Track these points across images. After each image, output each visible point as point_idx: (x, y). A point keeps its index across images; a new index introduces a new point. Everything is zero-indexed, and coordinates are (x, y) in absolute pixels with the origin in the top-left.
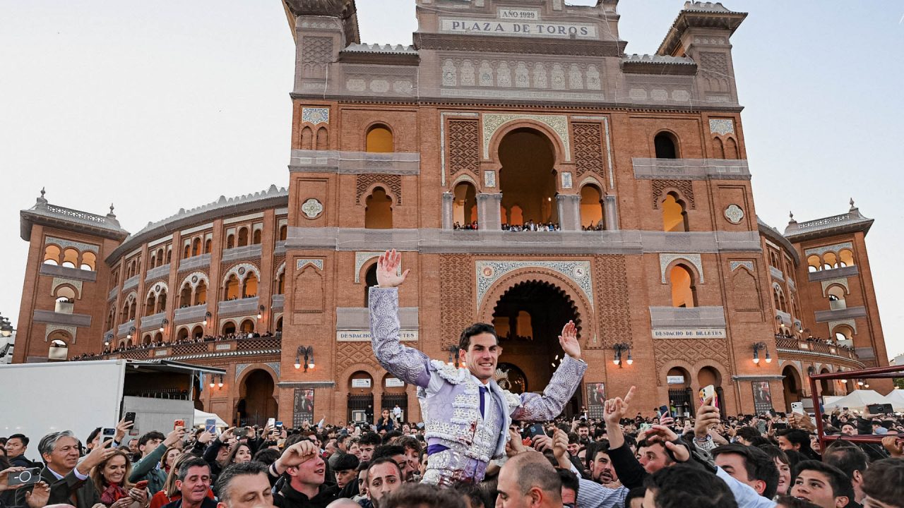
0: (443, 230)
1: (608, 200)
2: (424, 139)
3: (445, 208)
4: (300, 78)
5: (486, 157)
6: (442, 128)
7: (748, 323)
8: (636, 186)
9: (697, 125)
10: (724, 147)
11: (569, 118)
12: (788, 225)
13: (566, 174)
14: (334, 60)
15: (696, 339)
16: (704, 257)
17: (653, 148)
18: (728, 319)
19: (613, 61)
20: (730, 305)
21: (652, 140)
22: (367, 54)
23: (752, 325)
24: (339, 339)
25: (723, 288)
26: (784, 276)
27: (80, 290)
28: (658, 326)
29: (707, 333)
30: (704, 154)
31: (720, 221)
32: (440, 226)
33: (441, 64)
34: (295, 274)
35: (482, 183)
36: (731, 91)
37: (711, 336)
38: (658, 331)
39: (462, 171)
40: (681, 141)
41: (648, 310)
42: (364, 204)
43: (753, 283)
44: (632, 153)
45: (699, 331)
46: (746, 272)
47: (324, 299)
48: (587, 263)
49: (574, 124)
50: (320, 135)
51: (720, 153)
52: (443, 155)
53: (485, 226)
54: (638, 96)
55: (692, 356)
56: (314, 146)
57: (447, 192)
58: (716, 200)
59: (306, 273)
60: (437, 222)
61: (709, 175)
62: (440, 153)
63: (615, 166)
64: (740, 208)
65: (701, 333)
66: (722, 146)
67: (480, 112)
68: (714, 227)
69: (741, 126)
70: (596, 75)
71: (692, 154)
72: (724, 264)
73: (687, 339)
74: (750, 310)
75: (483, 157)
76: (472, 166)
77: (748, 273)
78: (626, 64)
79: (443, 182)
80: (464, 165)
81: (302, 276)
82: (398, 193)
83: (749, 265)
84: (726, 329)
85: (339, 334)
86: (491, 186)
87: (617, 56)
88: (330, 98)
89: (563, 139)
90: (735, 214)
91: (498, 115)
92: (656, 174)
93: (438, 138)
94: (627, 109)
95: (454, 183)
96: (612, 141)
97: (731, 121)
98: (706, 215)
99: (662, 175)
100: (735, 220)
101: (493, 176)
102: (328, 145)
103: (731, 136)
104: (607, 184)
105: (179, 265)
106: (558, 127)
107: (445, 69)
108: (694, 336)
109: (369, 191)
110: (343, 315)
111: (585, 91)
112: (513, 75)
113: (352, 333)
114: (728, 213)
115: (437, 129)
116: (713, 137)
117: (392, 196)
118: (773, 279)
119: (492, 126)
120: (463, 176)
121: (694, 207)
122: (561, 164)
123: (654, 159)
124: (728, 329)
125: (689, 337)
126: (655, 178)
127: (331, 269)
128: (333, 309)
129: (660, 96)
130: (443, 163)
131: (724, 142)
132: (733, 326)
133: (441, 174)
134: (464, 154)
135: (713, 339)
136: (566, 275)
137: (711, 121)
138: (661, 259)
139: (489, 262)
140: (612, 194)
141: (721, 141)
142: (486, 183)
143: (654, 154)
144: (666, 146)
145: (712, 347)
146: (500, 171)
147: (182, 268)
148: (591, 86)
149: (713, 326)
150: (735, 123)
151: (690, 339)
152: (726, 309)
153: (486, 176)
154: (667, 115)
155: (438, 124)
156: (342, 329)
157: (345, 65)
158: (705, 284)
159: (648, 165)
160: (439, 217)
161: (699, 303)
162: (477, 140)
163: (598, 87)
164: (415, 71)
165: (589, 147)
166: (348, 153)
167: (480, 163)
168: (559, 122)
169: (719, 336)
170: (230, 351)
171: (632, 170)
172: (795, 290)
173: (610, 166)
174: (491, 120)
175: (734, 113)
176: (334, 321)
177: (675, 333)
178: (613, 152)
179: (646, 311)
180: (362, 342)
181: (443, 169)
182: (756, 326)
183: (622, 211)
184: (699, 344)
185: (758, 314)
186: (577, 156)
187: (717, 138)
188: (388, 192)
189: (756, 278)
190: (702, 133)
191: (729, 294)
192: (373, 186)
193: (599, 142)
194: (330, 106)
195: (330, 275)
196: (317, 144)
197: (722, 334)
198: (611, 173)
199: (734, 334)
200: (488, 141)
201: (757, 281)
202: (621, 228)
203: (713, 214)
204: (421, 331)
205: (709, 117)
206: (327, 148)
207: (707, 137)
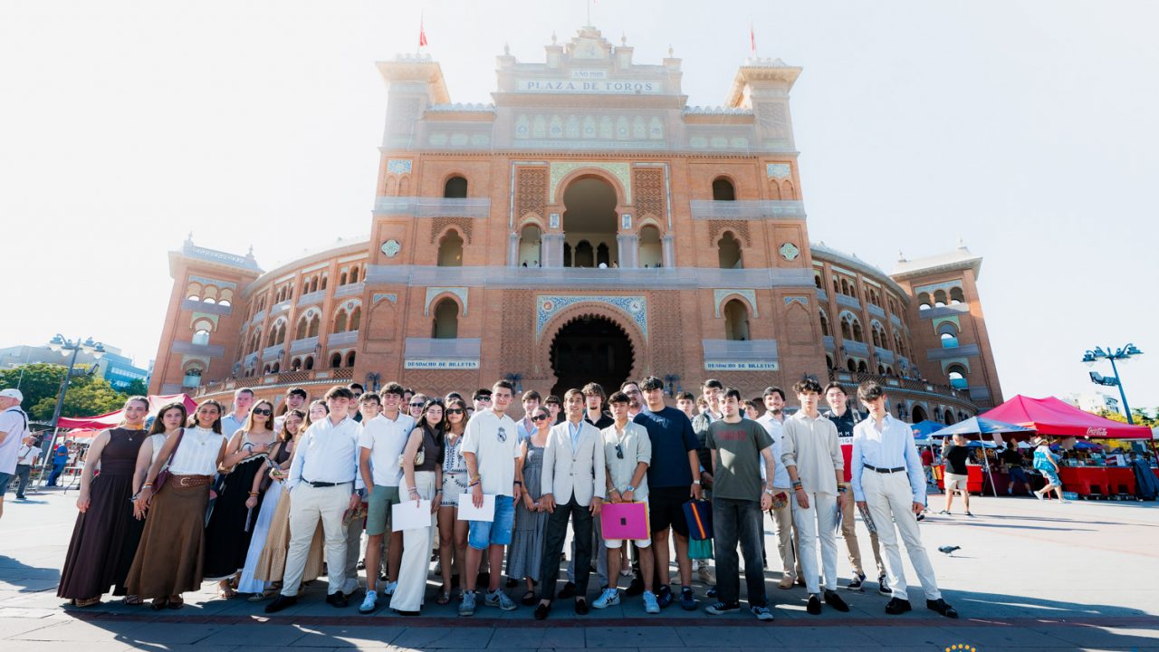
0: (508, 267)
1: (666, 240)
2: (496, 186)
4: (388, 134)
5: (552, 201)
7: (801, 356)
8: (693, 227)
9: (754, 169)
10: (781, 189)
11: (632, 164)
13: (627, 215)
14: (420, 118)
15: (749, 372)
16: (758, 293)
17: (711, 191)
18: (780, 353)
19: (675, 113)
20: (783, 338)
21: (710, 184)
22: (448, 112)
23: (805, 359)
24: (407, 367)
25: (776, 322)
27: (216, 323)
28: (710, 359)
29: (759, 365)
30: (760, 196)
31: (774, 259)
32: (505, 264)
33: (515, 119)
34: (371, 308)
35: (547, 224)
36: (788, 138)
37: (764, 369)
38: (711, 363)
39: (530, 214)
40: (738, 185)
41: (701, 342)
42: (437, 244)
43: (807, 317)
44: (690, 196)
45: (751, 363)
46: (800, 307)
47: (396, 329)
48: (643, 299)
49: (637, 173)
50: (403, 184)
51: (777, 194)
52: (512, 200)
53: (547, 264)
54: (699, 144)
56: (397, 193)
57: (514, 234)
58: (771, 239)
59: (381, 306)
60: (503, 260)
61: (764, 216)
62: (510, 198)
63: (673, 208)
64: (795, 246)
65: (753, 366)
66: (778, 189)
67: (549, 160)
68: (769, 264)
69: (797, 170)
70: (659, 126)
72: (778, 299)
73: (739, 371)
74: (803, 344)
75: (549, 200)
76: (539, 210)
77: (803, 308)
78: (686, 115)
79: (511, 224)
80: (532, 208)
81: (377, 309)
82: (469, 234)
83: (803, 300)
85: (407, 362)
86: (555, 227)
87: (679, 108)
88: (413, 151)
89: (624, 184)
90: (790, 252)
91: (565, 163)
92: (713, 216)
93: (509, 185)
94: (687, 155)
95: (522, 225)
96: (671, 185)
97: (788, 165)
98: (762, 253)
99: (719, 217)
100: (790, 257)
101: (558, 218)
102: (409, 192)
103: (787, 179)
104: (666, 225)
106: (622, 175)
107: (519, 124)
108: (747, 368)
109: (443, 233)
110: (412, 345)
111: (648, 140)
112: (581, 128)
113: (419, 362)
114: (783, 251)
116: (770, 180)
117: (464, 237)
119: (559, 175)
120: (531, 218)
121: (749, 245)
122: (622, 207)
123: (712, 201)
124: (780, 362)
125: (742, 369)
126: (711, 219)
127: (404, 302)
128: (402, 340)
129: (720, 144)
130: (512, 206)
131: (781, 185)
132: (786, 360)
133: (509, 217)
134: (532, 199)
135: (766, 372)
136: (622, 309)
137: (768, 166)
138: (715, 294)
139: (549, 297)
140: (669, 234)
141: (778, 184)
142: (551, 224)
143: (711, 197)
144: (723, 189)
145: (764, 379)
146: (565, 214)
148: (654, 136)
149: (767, 359)
150: (792, 167)
151: (742, 372)
152: (779, 343)
153: (551, 218)
154: (726, 161)
156: (409, 358)
157: (429, 122)
158: (759, 318)
159: (707, 207)
160: (506, 255)
161: (752, 337)
162: (544, 186)
163: (660, 136)
166: (427, 198)
167: (546, 206)
168: (622, 169)
169: (771, 369)
171: (690, 211)
173: (669, 208)
174: (558, 168)
175: (790, 159)
176: (402, 351)
177: (727, 366)
178: (672, 195)
179: (699, 343)
180: (427, 370)
181: (512, 213)
182: (808, 359)
183: (679, 250)
184: (751, 376)
185: (813, 348)
186: (636, 200)
187: (774, 181)
188: (461, 234)
189: (810, 312)
190: (758, 177)
191: (782, 328)
192: (447, 229)
193: (660, 186)
194: (413, 157)
195: (402, 308)
196: (400, 191)
197: (776, 367)
198: (669, 214)
199: (786, 367)
200: (555, 187)
201: (811, 316)
202: (677, 265)
203: (768, 252)
204: (482, 360)
205: (766, 161)
206: (408, 194)
207: (764, 181)
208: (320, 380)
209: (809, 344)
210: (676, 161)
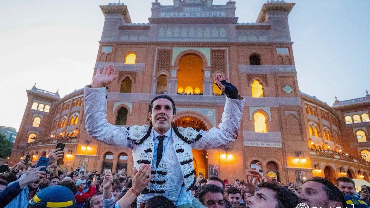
0: (151, 94)
2: (148, 58)
3: (153, 85)
4: (103, 36)
5: (173, 64)
6: (156, 53)
7: (294, 141)
8: (239, 77)
9: (270, 51)
10: (284, 60)
11: (211, 49)
12: (334, 102)
13: (208, 71)
14: (117, 29)
15: (267, 148)
16: (271, 109)
17: (249, 60)
18: (283, 138)
19: (232, 26)
20: (284, 131)
21: (248, 57)
23: (296, 142)
25: (281, 123)
26: (330, 125)
28: (247, 140)
29: (272, 145)
30: (273, 63)
31: (280, 92)
32: (150, 92)
33: (159, 30)
35: (170, 75)
36: (288, 36)
37: (274, 146)
38: (247, 142)
39: (163, 70)
40: (262, 58)
41: (242, 132)
42: (120, 83)
43: (297, 122)
44: (238, 63)
45: (268, 143)
46: (293, 117)
48: (214, 110)
49: (213, 52)
50: (108, 57)
51: (281, 62)
52: (155, 64)
53: (169, 93)
54: (243, 39)
55: (263, 155)
56: (105, 61)
57: (155, 79)
58: (279, 83)
60: (149, 90)
61: (275, 72)
63: (230, 68)
64: (291, 86)
65: (269, 145)
66: (282, 60)
67: (172, 47)
68: (277, 95)
69: (292, 51)
70: (224, 31)
71: (268, 63)
72: (282, 112)
73: (262, 147)
74: (295, 135)
75: (171, 65)
76: (167, 68)
77: (295, 117)
78: (237, 26)
79: (154, 74)
80: (164, 68)
82: (135, 79)
83: (295, 113)
84: (282, 143)
86: (174, 76)
87: (234, 24)
88: (113, 43)
89: (207, 57)
90: (288, 90)
91: (180, 48)
92: (249, 72)
93: (154, 56)
94: (237, 44)
95: (159, 75)
96: (229, 58)
97: (287, 49)
98: (274, 90)
99: (252, 72)
100: (288, 92)
101: (175, 72)
103: (287, 55)
105: (71, 110)
106: (206, 52)
107: (160, 31)
108: (265, 146)
109: (123, 78)
111: (219, 38)
112: (188, 32)
114: (285, 89)
115: (154, 54)
116: (278, 56)
117: (132, 80)
118: (324, 126)
119: (177, 52)
120: (163, 72)
121: (267, 86)
122: (206, 67)
123: (249, 65)
124: (283, 143)
125: (263, 146)
129: (253, 39)
130: (155, 67)
131: (284, 58)
132: (286, 142)
133: (153, 72)
134: (164, 64)
135: (275, 148)
136: (204, 114)
137: (277, 49)
138: (250, 109)
141: (282, 58)
142: (172, 75)
143: (249, 63)
144: (255, 60)
145: (274, 151)
146: (178, 70)
147: (72, 111)
148: (221, 36)
149: (276, 142)
150: (289, 49)
151: (263, 147)
152: (282, 133)
153: (172, 73)
154: (256, 47)
155: (154, 52)
157: (121, 31)
158: (272, 121)
159: (246, 68)
160: (150, 88)
162: (170, 58)
163: (225, 36)
164: (147, 32)
165: (219, 60)
166: (118, 63)
167: (170, 67)
168: (206, 51)
169: (278, 147)
170: (76, 142)
171: (238, 70)
172: (337, 131)
173: (228, 68)
174: (176, 50)
175: (289, 45)
177: (255, 144)
178: (230, 63)
179: (241, 132)
181: (154, 70)
182: (298, 142)
184: (268, 150)
185: (300, 137)
186: (212, 64)
187: (280, 56)
188: (131, 78)
189: (299, 119)
190: (272, 54)
191: (284, 127)
192: (125, 76)
193: (224, 58)
194: (113, 46)
196: (106, 60)
197: (280, 146)
198: (228, 71)
199: (286, 146)
200: (175, 58)
201: (299, 121)
203: (277, 89)
205: (276, 47)
206: (110, 61)
207: (275, 56)
208: (73, 142)
209: (298, 135)
210: (232, 47)
